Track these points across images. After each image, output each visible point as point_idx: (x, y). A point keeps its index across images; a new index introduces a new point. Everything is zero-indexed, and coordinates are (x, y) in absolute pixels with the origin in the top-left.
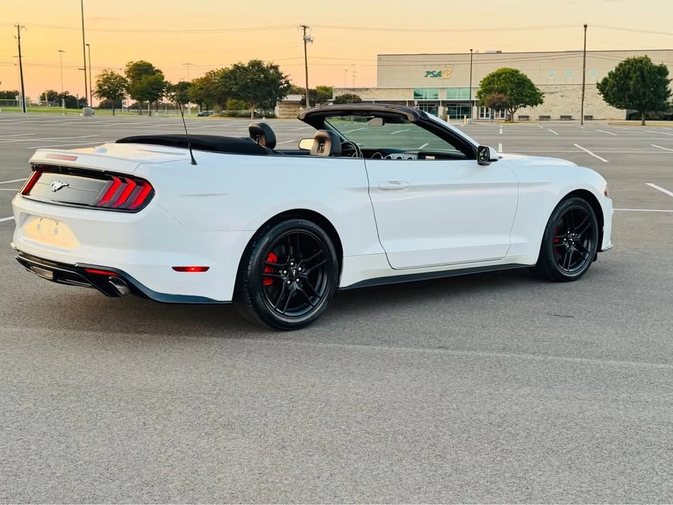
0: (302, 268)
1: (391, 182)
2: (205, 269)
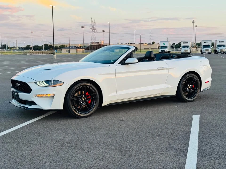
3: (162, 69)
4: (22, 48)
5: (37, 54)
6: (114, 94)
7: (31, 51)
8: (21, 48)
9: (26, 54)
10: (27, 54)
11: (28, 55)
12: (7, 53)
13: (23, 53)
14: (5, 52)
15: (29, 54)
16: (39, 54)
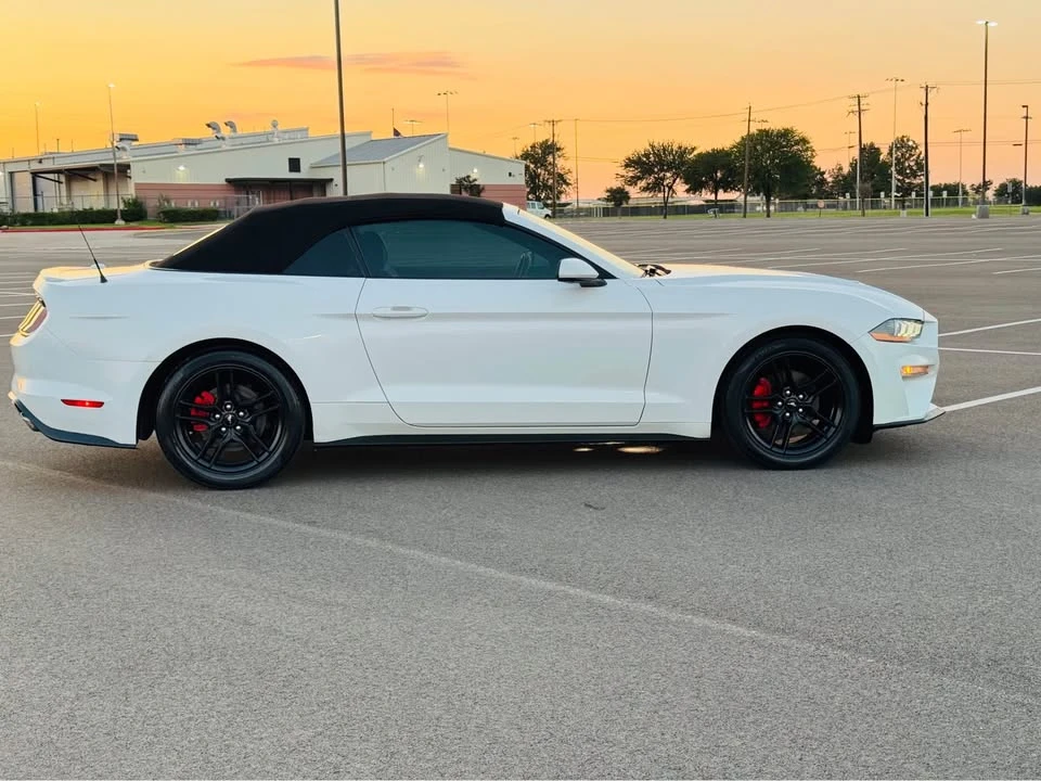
0: (245, 413)
1: (394, 309)
2: (100, 404)
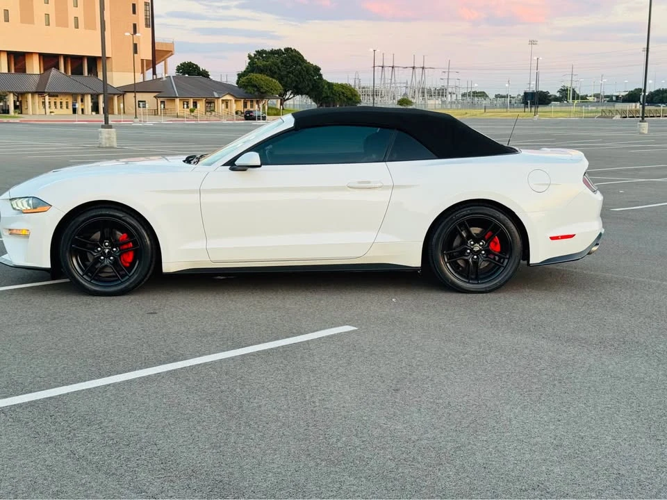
3: (365, 187)
4: (617, 97)
5: (631, 117)
6: (200, 245)
7: (636, 107)
8: (614, 98)
9: (607, 117)
10: (612, 117)
11: (614, 119)
12: (556, 115)
13: (600, 114)
14: (551, 112)
15: (618, 117)
16: (651, 117)
